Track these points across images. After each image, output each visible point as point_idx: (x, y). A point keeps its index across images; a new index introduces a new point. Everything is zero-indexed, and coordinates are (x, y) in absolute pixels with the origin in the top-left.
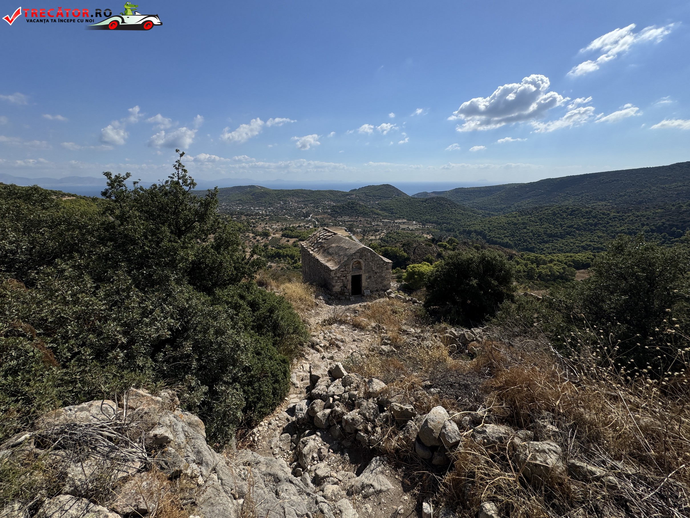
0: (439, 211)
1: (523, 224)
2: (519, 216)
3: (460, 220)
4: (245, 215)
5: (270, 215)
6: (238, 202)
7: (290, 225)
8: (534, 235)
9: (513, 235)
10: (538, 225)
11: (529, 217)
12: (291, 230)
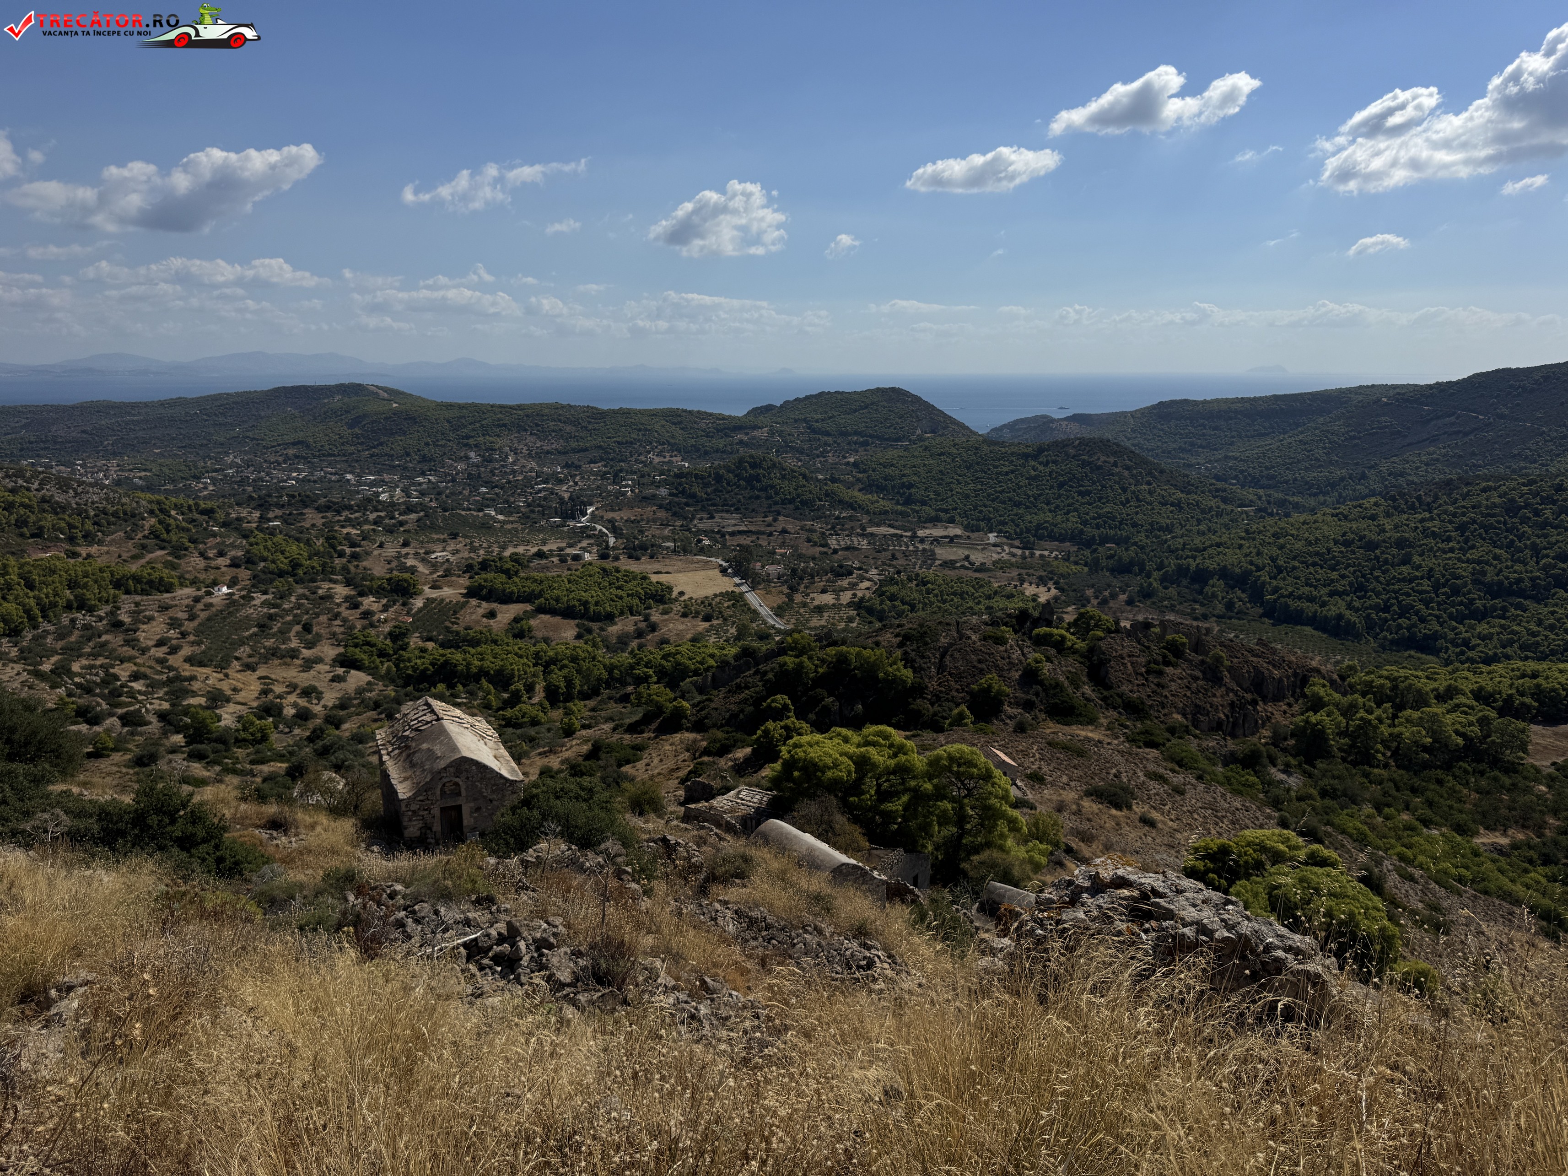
0: (1088, 493)
1: (1400, 544)
2: (1388, 515)
3: (1168, 529)
4: (319, 509)
5: (423, 507)
6: (291, 452)
7: (504, 548)
8: (1436, 587)
9: (1360, 589)
10: (1452, 550)
11: (1422, 520)
12: (507, 572)
